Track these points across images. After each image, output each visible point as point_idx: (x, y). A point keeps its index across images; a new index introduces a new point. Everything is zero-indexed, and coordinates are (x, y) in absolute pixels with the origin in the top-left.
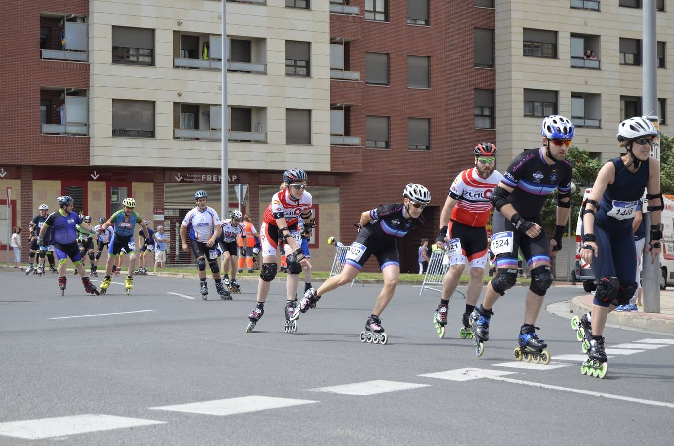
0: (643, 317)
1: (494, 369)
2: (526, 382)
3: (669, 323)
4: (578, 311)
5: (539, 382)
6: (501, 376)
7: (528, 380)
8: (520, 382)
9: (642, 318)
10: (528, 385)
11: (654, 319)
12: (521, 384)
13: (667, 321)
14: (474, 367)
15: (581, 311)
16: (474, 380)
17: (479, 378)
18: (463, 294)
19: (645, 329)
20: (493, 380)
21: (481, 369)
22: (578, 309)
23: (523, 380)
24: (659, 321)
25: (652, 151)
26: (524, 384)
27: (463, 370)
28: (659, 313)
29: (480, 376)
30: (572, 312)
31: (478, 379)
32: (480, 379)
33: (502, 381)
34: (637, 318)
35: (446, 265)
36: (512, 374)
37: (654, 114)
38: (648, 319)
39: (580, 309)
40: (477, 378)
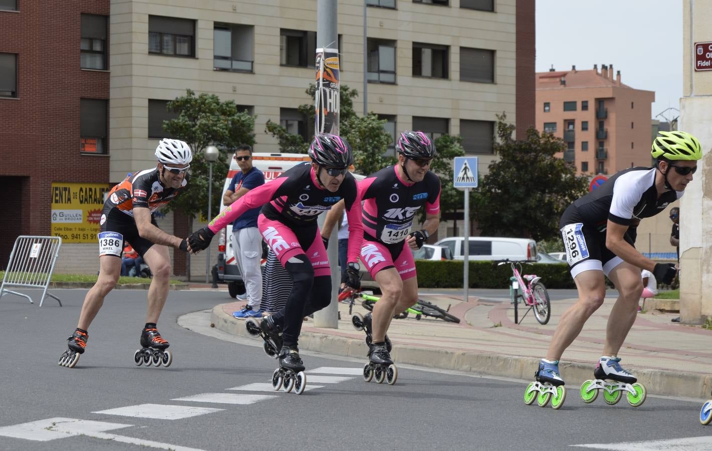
0: (315, 334)
1: (97, 420)
2: (147, 443)
3: (352, 342)
4: (223, 326)
5: (167, 441)
6: (108, 432)
7: (148, 439)
8: (137, 441)
9: (314, 337)
10: (148, 447)
11: (330, 337)
12: (138, 446)
13: (351, 340)
14: (66, 416)
15: (226, 325)
16: (64, 439)
17: (71, 435)
18: (58, 300)
19: (318, 352)
20: (94, 440)
21: (77, 420)
22: (222, 322)
23: (142, 438)
24: (339, 339)
25: (330, 98)
26: (144, 447)
27: (48, 422)
28: (336, 328)
29: (75, 432)
30: (213, 326)
31: (71, 437)
32: (73, 437)
33: (108, 440)
34: (307, 336)
35: (35, 259)
36: (124, 429)
37: (332, 47)
38: (321, 338)
39: (226, 321)
40: (69, 435)
